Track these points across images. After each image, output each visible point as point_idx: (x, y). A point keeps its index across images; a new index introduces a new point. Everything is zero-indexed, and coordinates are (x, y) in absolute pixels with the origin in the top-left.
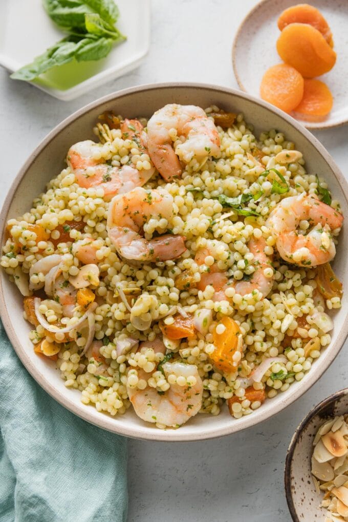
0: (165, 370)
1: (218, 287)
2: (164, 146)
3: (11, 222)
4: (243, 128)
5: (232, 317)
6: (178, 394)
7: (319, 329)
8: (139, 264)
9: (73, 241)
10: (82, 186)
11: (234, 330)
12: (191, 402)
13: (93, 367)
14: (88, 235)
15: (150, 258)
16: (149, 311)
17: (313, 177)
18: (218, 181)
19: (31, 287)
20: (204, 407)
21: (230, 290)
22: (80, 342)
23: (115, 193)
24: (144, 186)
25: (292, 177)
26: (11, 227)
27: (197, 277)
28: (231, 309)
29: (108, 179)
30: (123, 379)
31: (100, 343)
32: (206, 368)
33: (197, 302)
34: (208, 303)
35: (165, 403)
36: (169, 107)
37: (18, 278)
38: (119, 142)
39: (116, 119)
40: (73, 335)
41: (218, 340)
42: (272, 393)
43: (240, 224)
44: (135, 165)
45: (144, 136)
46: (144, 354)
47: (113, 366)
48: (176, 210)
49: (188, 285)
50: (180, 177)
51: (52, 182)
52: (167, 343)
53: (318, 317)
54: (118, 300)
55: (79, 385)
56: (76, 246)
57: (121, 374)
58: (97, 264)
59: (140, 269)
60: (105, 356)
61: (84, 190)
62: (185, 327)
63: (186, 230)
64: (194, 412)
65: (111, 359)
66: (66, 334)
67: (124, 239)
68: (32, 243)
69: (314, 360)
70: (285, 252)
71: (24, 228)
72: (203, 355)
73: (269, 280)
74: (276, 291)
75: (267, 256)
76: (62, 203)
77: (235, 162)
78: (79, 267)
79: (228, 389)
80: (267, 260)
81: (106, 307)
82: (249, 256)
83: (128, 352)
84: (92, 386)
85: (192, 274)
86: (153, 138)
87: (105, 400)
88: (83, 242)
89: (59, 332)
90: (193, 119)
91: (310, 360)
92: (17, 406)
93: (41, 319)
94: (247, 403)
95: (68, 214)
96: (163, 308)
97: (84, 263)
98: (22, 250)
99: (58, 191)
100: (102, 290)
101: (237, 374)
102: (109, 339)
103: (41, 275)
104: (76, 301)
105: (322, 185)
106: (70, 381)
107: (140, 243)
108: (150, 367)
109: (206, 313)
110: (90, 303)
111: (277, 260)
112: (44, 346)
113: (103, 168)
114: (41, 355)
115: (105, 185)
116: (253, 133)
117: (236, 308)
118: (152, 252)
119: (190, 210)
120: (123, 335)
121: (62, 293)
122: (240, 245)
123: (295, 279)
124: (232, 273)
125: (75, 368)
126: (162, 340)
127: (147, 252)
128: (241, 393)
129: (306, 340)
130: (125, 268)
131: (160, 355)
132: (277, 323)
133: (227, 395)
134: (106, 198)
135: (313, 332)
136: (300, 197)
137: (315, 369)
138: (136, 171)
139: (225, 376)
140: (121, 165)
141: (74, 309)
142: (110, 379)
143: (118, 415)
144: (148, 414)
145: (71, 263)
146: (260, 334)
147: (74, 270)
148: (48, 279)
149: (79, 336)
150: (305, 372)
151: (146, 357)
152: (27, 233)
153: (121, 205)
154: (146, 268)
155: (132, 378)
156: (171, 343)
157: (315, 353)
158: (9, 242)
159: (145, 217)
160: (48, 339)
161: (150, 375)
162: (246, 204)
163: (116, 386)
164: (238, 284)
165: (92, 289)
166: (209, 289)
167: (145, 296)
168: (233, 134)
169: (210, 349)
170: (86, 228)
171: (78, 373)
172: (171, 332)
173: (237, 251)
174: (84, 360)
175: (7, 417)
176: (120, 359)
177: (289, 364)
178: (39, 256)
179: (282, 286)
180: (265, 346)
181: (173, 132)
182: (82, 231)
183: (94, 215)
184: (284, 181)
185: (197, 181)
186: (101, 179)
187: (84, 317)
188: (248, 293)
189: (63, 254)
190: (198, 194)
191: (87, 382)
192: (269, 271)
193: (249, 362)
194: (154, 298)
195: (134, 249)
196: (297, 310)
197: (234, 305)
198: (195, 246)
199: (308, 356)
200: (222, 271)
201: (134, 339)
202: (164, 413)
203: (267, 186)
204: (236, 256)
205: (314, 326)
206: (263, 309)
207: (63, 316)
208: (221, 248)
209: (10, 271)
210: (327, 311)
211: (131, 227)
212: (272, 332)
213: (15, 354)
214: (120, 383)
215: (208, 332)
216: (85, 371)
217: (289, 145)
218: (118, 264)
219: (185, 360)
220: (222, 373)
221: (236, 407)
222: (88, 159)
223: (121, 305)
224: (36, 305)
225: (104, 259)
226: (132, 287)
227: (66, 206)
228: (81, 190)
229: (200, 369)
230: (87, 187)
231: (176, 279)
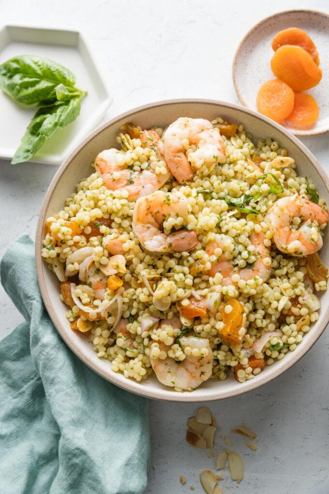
0: (182, 343)
1: (226, 274)
2: (179, 154)
4: (243, 137)
5: (237, 298)
6: (192, 363)
7: (309, 308)
8: (159, 255)
9: (103, 235)
10: (109, 188)
11: (240, 310)
12: (203, 369)
13: (121, 341)
14: (115, 230)
15: (169, 250)
16: (169, 295)
17: (303, 179)
18: (224, 184)
19: (67, 274)
20: (213, 374)
21: (236, 277)
22: (110, 321)
23: (137, 194)
25: (285, 180)
26: (50, 223)
27: (208, 266)
28: (237, 293)
29: (131, 182)
30: (147, 351)
31: (127, 320)
32: (216, 341)
33: (208, 286)
34: (218, 288)
35: (182, 371)
36: (181, 120)
37: (56, 266)
38: (140, 150)
39: (137, 130)
40: (104, 315)
41: (226, 318)
42: (270, 361)
43: (243, 221)
44: (154, 170)
45: (160, 145)
46: (164, 330)
47: (138, 340)
48: (190, 210)
49: (201, 273)
50: (192, 180)
51: (82, 184)
52: (183, 320)
53: (308, 298)
54: (142, 285)
55: (109, 355)
56: (106, 240)
57: (145, 347)
58: (124, 254)
59: (159, 259)
60: (131, 331)
61: (111, 192)
62: (199, 307)
63: (198, 227)
64: (205, 378)
65: (136, 334)
66: (98, 314)
67: (147, 234)
68: (69, 237)
69: (305, 333)
70: (281, 245)
71: (61, 225)
72: (213, 330)
73: (268, 268)
74: (273, 276)
75: (266, 247)
76: (92, 203)
77: (238, 167)
78: (108, 258)
79: (234, 358)
80: (266, 251)
81: (131, 290)
82: (251, 248)
83: (151, 328)
84: (120, 357)
85: (203, 263)
86: (169, 147)
87: (132, 369)
88: (112, 236)
89: (92, 312)
90: (202, 130)
91: (301, 333)
92: (60, 374)
93: (76, 301)
94: (249, 369)
95: (98, 213)
96: (180, 292)
97: (112, 254)
98: (59, 243)
99: (88, 193)
100: (128, 276)
101: (241, 346)
102: (134, 318)
103: (76, 264)
104: (107, 286)
105: (311, 186)
106: (102, 353)
107: (160, 237)
108: (170, 341)
109: (214, 297)
110: (118, 288)
111: (274, 250)
112: (79, 324)
113: (127, 172)
114: (77, 331)
115: (129, 187)
116: (252, 140)
117: (241, 291)
118: (170, 245)
119: (201, 209)
120: (146, 315)
121: (95, 280)
122: (243, 238)
123: (289, 267)
124: (237, 262)
125: (106, 342)
126: (179, 318)
127: (167, 246)
128: (245, 361)
129: (298, 318)
130: (148, 258)
131: (177, 331)
132: (274, 304)
133: (233, 364)
134: (132, 198)
135: (304, 311)
136: (293, 197)
137: (306, 342)
138: (155, 175)
139: (231, 348)
140: (142, 170)
141: (105, 293)
142: (135, 350)
143: (142, 381)
144: (167, 380)
145: (102, 254)
146: (261, 313)
147: (104, 260)
148: (83, 267)
149: (110, 315)
150: (297, 344)
151: (166, 333)
152: (64, 229)
153: (144, 206)
154: (165, 258)
155: (155, 351)
156: (187, 321)
157: (306, 328)
158: (48, 237)
159: (164, 215)
160: (83, 318)
161: (168, 348)
162: (247, 203)
163: (141, 357)
164: (242, 271)
165: (120, 276)
166: (218, 276)
167: (165, 282)
168: (236, 142)
169: (220, 325)
170: (113, 225)
171: (107, 346)
172: (187, 312)
173: (241, 244)
174: (113, 335)
175: (51, 383)
176: (144, 334)
177: (285, 337)
178: (74, 248)
179: (278, 272)
180: (265, 322)
181: (186, 142)
182: (110, 226)
183: (120, 214)
184: (279, 183)
185: (206, 184)
186: (126, 182)
187: (114, 299)
188: (250, 279)
189: (95, 246)
190: (207, 195)
191: (116, 354)
192: (267, 260)
193: (251, 336)
194: (173, 283)
195: (156, 243)
196: (291, 293)
197: (239, 288)
198: (205, 239)
199: (299, 331)
200: (229, 261)
201: (155, 317)
202: (181, 379)
203: (265, 187)
204: (240, 248)
205: (306, 306)
206: (263, 292)
207: (95, 299)
208: (228, 241)
209: (50, 261)
210: (315, 292)
211: (152, 224)
212: (270, 311)
213: (55, 331)
214: (144, 354)
215: (218, 312)
216: (114, 344)
217: (283, 152)
218: (142, 255)
219: (198, 335)
220: (229, 345)
221: (241, 373)
222: (113, 165)
223: (145, 290)
224: (72, 290)
225: (129, 252)
226: (154, 274)
227: (96, 206)
228: (109, 192)
229: (211, 342)
230: (113, 189)
231: (190, 267)
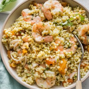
0: (46, 73)
1: (61, 50)
2: (48, 11)
3: (5, 30)
5: (65, 59)
6: (49, 80)
8: (40, 43)
9: (22, 36)
10: (25, 21)
11: (66, 63)
12: (52, 82)
13: (26, 71)
14: (26, 34)
15: (43, 41)
16: (42, 56)
19: (10, 48)
20: (56, 84)
21: (65, 51)
22: (22, 64)
23: (34, 23)
24: (42, 22)
26: (5, 31)
29: (32, 19)
30: (34, 75)
31: (28, 64)
32: (57, 73)
33: (55, 54)
34: (58, 55)
35: (45, 82)
37: (6, 45)
38: (36, 10)
39: (35, 3)
40: (21, 62)
41: (61, 65)
42: (75, 81)
44: (40, 16)
45: (42, 8)
47: (31, 71)
48: (51, 29)
49: (53, 49)
50: (52, 19)
51: (17, 20)
52: (47, 65)
54: (34, 53)
55: (22, 75)
56: (23, 37)
57: (33, 73)
58: (28, 42)
59: (40, 44)
60: (29, 68)
61: (26, 22)
62: (52, 61)
63: (53, 34)
64: (53, 85)
65: (31, 69)
66: (19, 61)
67: (36, 36)
68: (11, 36)
69: (87, 72)
71: (9, 32)
72: (56, 69)
73: (75, 48)
75: (75, 42)
76: (19, 25)
78: (23, 43)
79: (63, 79)
81: (30, 54)
82: (70, 42)
83: (36, 67)
84: (25, 76)
85: (54, 46)
86: (45, 8)
87: (29, 80)
88: (25, 36)
89: (17, 61)
90: (56, 4)
91: (85, 72)
92: (4, 80)
93: (12, 57)
94: (68, 83)
95: (21, 28)
96: (46, 56)
97: (25, 42)
98: (8, 37)
99: (18, 22)
101: (65, 75)
102: (30, 63)
103: (13, 45)
104: (22, 52)
106: (19, 75)
107: (40, 37)
108: (42, 72)
109: (58, 57)
110: (26, 53)
112: (12, 64)
113: (31, 16)
114: (11, 67)
115: (32, 21)
117: (66, 56)
118: (44, 40)
119: (54, 29)
120: (34, 62)
121: (18, 50)
122: (68, 39)
124: (65, 46)
125: (21, 71)
126: (45, 64)
127: (42, 40)
128: (66, 80)
130: (36, 44)
131: (44, 69)
133: (62, 81)
134: (32, 25)
137: (87, 75)
138: (40, 18)
139: (62, 75)
140: (36, 16)
141: (21, 55)
142: (30, 74)
143: (32, 84)
144: (40, 85)
145: (21, 42)
146: (72, 65)
147: (22, 44)
148: (15, 46)
149: (22, 62)
150: (84, 75)
151: (41, 69)
152: (9, 33)
153: (36, 26)
154: (42, 44)
155: (36, 75)
156: (48, 65)
158: (4, 35)
159: (42, 30)
160: (14, 62)
161: (41, 74)
163: (32, 76)
164: (67, 49)
165: (26, 49)
166: (59, 50)
167: (41, 52)
169: (58, 67)
170: (26, 33)
171: (21, 72)
172: (48, 62)
174: (23, 69)
175: (1, 83)
176: (33, 69)
178: (12, 39)
180: (73, 68)
181: (50, 7)
182: (25, 33)
183: (28, 29)
186: (30, 19)
187: (24, 57)
188: (69, 52)
189: (19, 39)
191: (24, 75)
192: (75, 46)
193: (69, 72)
194: (44, 52)
195: (39, 39)
198: (55, 39)
199: (85, 71)
200: (62, 46)
201: (37, 63)
202: (45, 85)
204: (67, 41)
207: (18, 56)
208: (62, 39)
209: (4, 43)
211: (38, 33)
213: (4, 66)
214: (33, 76)
215: (58, 63)
216: (23, 72)
218: (34, 43)
219: (51, 70)
220: (61, 74)
221: (65, 84)
222: (27, 14)
223: (34, 54)
224: (11, 53)
225: (30, 41)
226: (38, 49)
227: (21, 26)
228: (25, 22)
229: (55, 73)
230: (26, 21)
231: (50, 47)
